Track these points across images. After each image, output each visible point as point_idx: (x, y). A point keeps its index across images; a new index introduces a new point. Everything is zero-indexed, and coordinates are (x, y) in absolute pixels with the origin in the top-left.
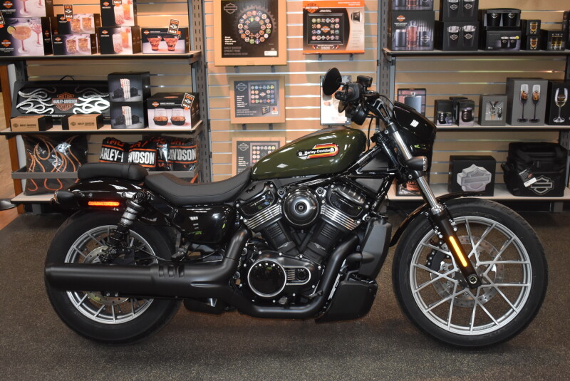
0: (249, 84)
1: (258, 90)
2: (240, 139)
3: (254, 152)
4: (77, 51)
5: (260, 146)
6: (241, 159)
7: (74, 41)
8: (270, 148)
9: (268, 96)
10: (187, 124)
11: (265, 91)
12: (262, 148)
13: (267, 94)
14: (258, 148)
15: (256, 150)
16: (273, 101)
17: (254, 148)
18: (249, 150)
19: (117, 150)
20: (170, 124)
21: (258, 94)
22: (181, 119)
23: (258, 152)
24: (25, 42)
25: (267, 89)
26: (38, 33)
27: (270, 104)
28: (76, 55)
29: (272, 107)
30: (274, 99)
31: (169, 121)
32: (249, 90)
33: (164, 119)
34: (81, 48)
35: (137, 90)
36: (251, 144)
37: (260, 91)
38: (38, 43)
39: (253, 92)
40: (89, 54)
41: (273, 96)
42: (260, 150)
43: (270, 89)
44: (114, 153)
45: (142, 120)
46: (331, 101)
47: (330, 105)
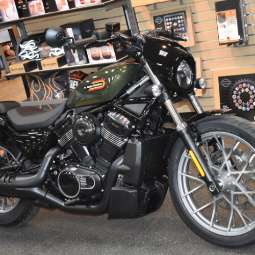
0: (165, 17)
1: (172, 21)
4: (37, 13)
7: (34, 6)
9: (180, 25)
10: (113, 57)
11: (176, 21)
13: (178, 24)
16: (183, 29)
19: (77, 81)
20: (102, 59)
21: (172, 24)
22: (109, 54)
24: (7, 10)
25: (177, 20)
26: (12, 4)
27: (181, 32)
28: (37, 15)
29: (183, 34)
30: (184, 27)
31: (101, 56)
32: (165, 22)
33: (98, 55)
34: (38, 10)
35: (78, 36)
37: (173, 21)
38: (14, 10)
39: (168, 23)
40: (44, 13)
41: (183, 25)
43: (180, 19)
44: (75, 83)
45: (84, 57)
46: (225, 23)
47: (225, 27)
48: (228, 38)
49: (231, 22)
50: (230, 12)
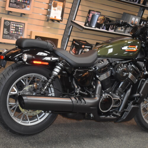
2: (6, 19)
3: (12, 27)
5: (15, 24)
6: (5, 29)
8: (20, 26)
12: (16, 25)
14: (14, 25)
15: (13, 26)
17: (13, 25)
18: (10, 25)
23: (14, 28)
29: (27, 5)
36: (11, 23)
42: (15, 26)
46: (56, 8)
47: (55, 10)
48: (55, 17)
49: (59, 9)
50: (60, 3)
